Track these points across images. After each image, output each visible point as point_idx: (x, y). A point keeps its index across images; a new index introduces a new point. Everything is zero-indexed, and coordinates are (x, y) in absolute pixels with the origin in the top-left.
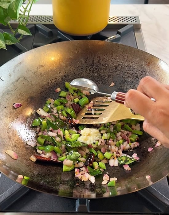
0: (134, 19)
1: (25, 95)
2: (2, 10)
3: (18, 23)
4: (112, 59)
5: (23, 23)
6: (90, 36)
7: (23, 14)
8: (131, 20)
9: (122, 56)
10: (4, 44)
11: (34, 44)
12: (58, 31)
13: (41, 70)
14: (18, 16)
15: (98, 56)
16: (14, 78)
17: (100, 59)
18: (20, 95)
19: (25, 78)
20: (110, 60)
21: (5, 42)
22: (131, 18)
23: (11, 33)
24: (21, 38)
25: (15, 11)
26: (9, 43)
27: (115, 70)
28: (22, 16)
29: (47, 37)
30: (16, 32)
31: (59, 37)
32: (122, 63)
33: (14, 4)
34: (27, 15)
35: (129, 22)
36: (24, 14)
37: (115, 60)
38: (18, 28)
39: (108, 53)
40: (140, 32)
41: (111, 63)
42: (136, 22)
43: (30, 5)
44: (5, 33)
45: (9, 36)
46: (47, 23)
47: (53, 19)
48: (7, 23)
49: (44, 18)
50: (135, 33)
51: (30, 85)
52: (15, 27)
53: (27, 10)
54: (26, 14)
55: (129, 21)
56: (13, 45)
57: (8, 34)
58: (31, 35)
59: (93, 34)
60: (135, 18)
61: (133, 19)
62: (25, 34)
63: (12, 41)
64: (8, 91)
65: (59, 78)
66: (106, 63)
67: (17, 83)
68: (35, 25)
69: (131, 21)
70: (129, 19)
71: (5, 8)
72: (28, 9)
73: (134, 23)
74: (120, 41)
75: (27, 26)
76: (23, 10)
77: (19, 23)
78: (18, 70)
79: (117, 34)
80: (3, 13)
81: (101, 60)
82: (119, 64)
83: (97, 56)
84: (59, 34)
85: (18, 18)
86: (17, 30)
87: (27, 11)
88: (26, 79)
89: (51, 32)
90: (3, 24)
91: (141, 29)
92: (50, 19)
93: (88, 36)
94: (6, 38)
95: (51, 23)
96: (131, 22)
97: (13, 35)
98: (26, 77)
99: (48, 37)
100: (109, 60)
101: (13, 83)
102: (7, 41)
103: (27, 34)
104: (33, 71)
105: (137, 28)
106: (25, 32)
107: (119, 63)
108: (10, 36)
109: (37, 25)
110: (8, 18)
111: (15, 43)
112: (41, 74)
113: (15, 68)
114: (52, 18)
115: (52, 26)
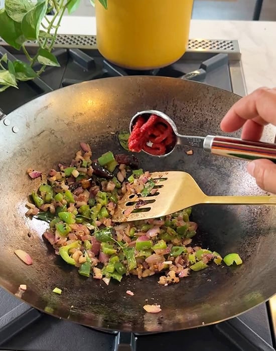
0: (230, 45)
1: (49, 159)
2: (13, 25)
3: (38, 45)
4: (197, 109)
5: (48, 46)
6: (156, 69)
7: (46, 31)
8: (225, 45)
9: (213, 106)
10: (15, 79)
11: (64, 80)
12: (105, 61)
13: (79, 120)
14: (38, 34)
15: (174, 104)
16: (34, 130)
17: (176, 108)
18: (41, 158)
19: (52, 132)
20: (193, 111)
21: (16, 76)
22: (224, 42)
23: (27, 61)
24: (42, 70)
25: (33, 26)
26: (23, 78)
27: (200, 128)
28: (44, 35)
29: (85, 69)
30: (34, 60)
31: (106, 71)
32: (211, 116)
33: (32, 14)
34: (54, 33)
35: (221, 50)
36: (49, 32)
37: (201, 111)
38: (38, 54)
39: (190, 99)
40: (239, 66)
41: (194, 116)
42: (232, 49)
43: (58, 18)
44: (16, 62)
45: (22, 66)
46: (88, 47)
47: (96, 42)
48: (20, 45)
49: (82, 39)
50: (231, 68)
51: (59, 143)
52: (34, 52)
53: (53, 24)
54: (53, 31)
55: (222, 47)
56: (30, 81)
57: (21, 62)
58: (59, 66)
59: (160, 67)
60: (231, 42)
61: (228, 44)
62: (48, 64)
63: (28, 76)
64: (24, 150)
65: (108, 135)
66: (185, 115)
67: (39, 138)
68: (68, 49)
69: (224, 47)
70: (221, 43)
71: (17, 21)
72: (55, 24)
73: (229, 50)
74: (205, 80)
75: (52, 51)
76: (47, 25)
77: (40, 47)
78: (42, 118)
79: (200, 68)
80: (13, 30)
81: (178, 111)
82: (207, 119)
83: (172, 104)
84: (105, 66)
85: (37, 37)
86: (37, 57)
87: (54, 27)
88: (53, 134)
89: (93, 62)
90: (14, 47)
91: (240, 62)
92: (92, 41)
93: (153, 70)
94: (18, 70)
95: (94, 47)
96: (225, 49)
97: (30, 65)
98: (54, 130)
99: (87, 70)
100: (191, 110)
101: (31, 138)
102: (20, 74)
103: (53, 64)
104: (66, 122)
105: (234, 59)
106: (48, 60)
107: (207, 117)
108: (25, 66)
109: (70, 50)
110: (22, 38)
111: (33, 78)
112: (79, 127)
113: (38, 115)
114: (95, 39)
115: (94, 53)
